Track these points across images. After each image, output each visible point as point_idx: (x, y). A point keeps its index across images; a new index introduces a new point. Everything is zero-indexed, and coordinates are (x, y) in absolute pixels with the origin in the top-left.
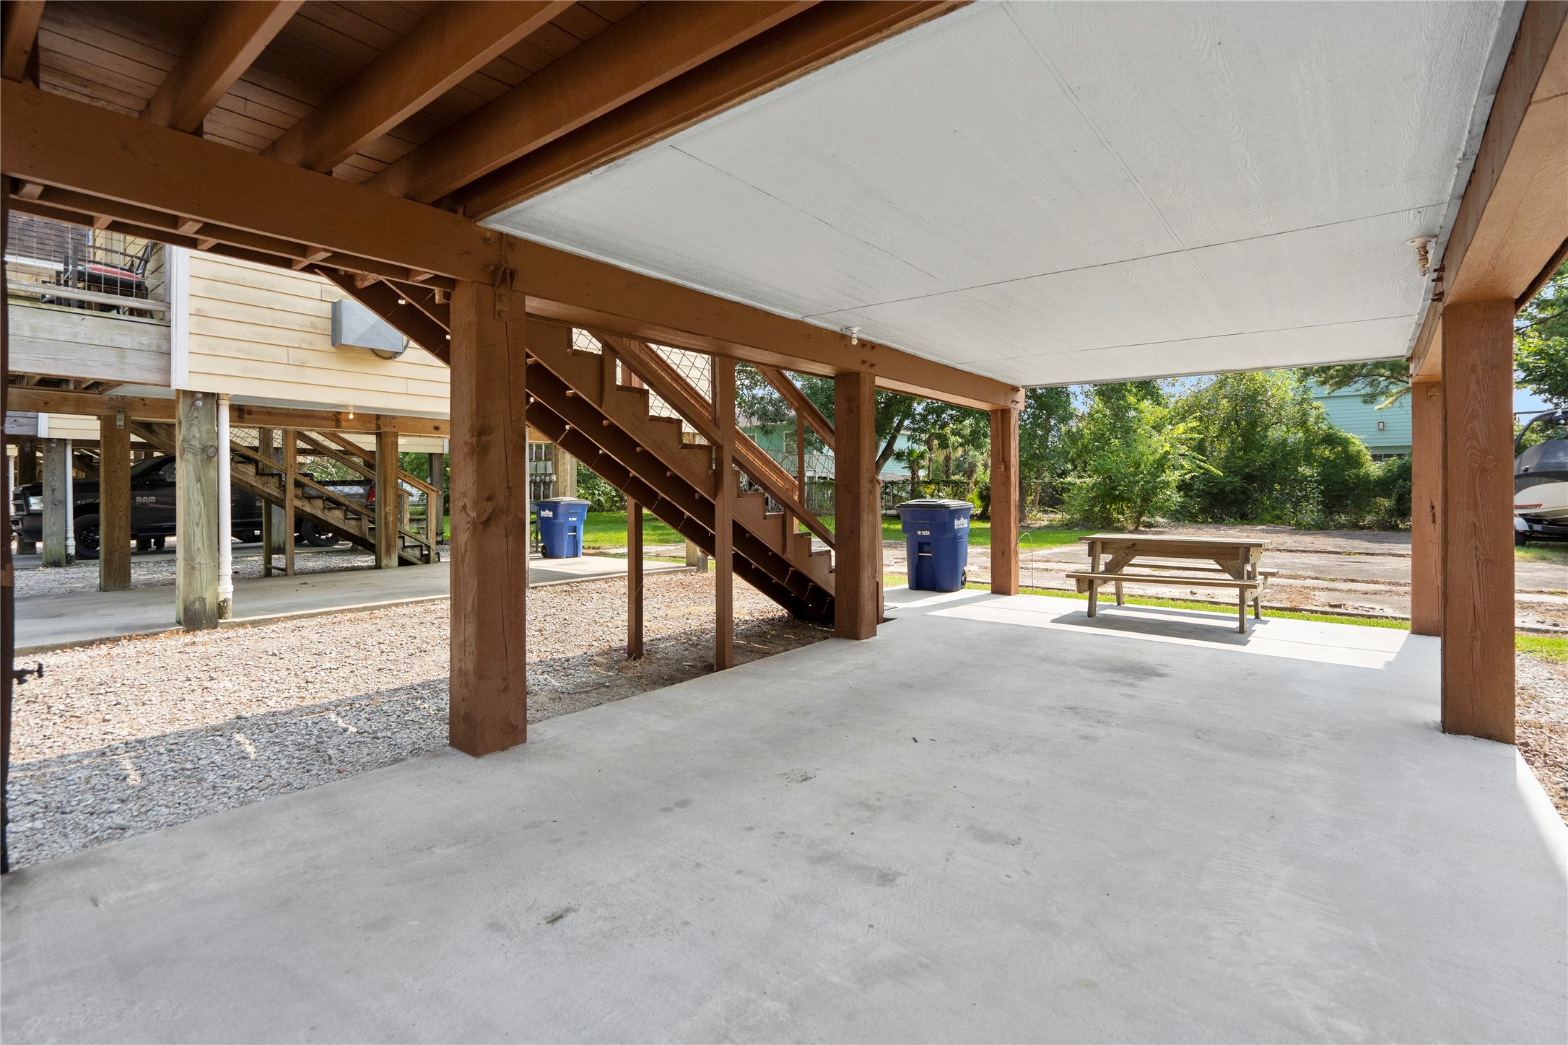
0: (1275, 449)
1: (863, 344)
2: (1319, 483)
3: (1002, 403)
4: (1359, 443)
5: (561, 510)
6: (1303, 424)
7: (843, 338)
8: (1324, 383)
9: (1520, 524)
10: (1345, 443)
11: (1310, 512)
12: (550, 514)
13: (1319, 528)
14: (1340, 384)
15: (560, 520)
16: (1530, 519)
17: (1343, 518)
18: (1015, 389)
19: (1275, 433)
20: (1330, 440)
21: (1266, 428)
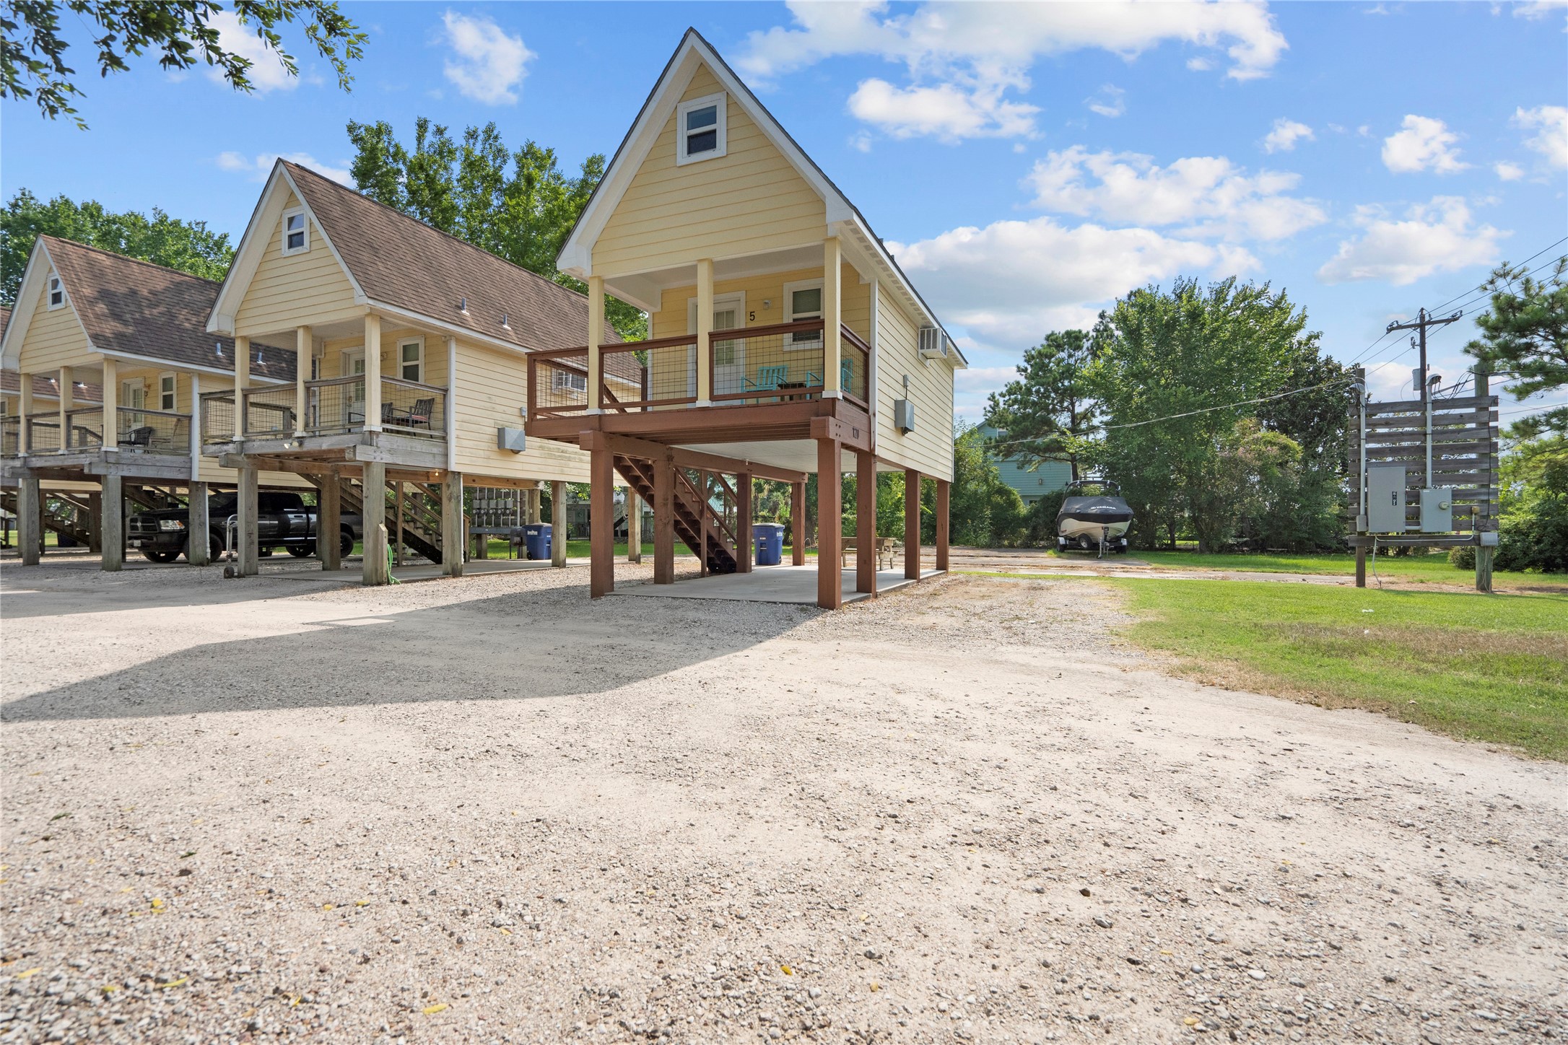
0: (970, 497)
1: (749, 463)
2: (991, 519)
3: (798, 480)
4: (1016, 494)
5: (543, 530)
6: (986, 480)
7: (743, 462)
8: (997, 455)
9: (1062, 540)
10: (1008, 493)
11: (984, 538)
12: (536, 533)
13: (988, 547)
14: (1006, 456)
15: (542, 537)
16: (1066, 538)
17: (1006, 542)
18: (804, 474)
19: (972, 486)
20: (1002, 491)
21: (967, 482)
